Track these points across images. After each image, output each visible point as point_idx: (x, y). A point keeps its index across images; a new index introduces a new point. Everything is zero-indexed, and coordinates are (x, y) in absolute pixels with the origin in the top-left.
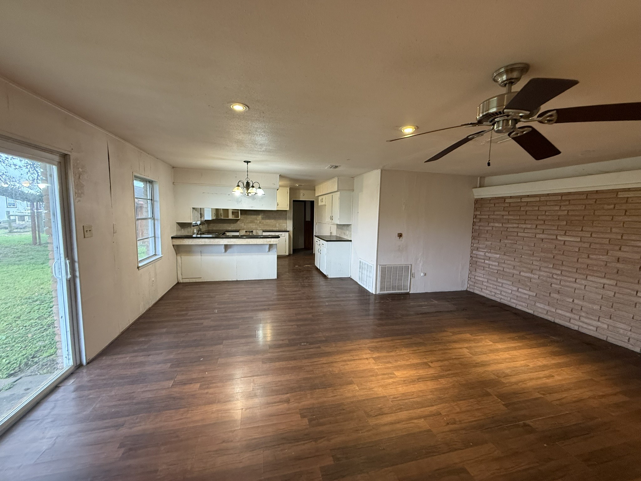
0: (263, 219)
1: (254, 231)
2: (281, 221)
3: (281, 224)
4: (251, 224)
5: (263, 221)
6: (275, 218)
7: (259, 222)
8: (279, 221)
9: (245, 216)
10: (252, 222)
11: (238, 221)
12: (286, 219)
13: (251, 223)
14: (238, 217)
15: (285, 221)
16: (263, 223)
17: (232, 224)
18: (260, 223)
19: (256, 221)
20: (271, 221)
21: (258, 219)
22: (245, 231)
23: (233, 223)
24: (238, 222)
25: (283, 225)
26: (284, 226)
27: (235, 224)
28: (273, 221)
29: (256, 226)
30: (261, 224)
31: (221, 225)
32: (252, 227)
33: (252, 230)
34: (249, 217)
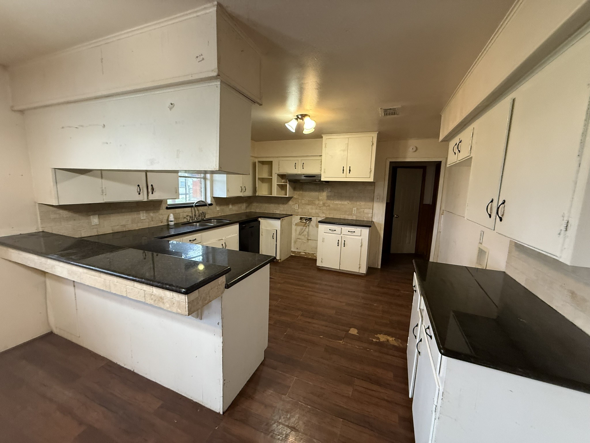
0: (329, 198)
1: (313, 219)
2: (363, 203)
3: (362, 210)
4: (309, 207)
5: (329, 201)
6: (350, 198)
7: (321, 203)
8: (358, 203)
9: (301, 192)
10: (311, 203)
11: (289, 201)
12: (372, 200)
13: (309, 205)
14: (286, 195)
15: (370, 204)
16: (329, 206)
17: (281, 205)
18: (324, 204)
19: (317, 202)
20: (343, 203)
21: (320, 198)
22: (299, 217)
23: (283, 204)
24: (290, 203)
25: (366, 211)
26: (368, 213)
27: (286, 206)
28: (346, 203)
29: (317, 211)
30: (324, 208)
31: (266, 205)
32: (310, 211)
33: (311, 217)
34: (306, 193)
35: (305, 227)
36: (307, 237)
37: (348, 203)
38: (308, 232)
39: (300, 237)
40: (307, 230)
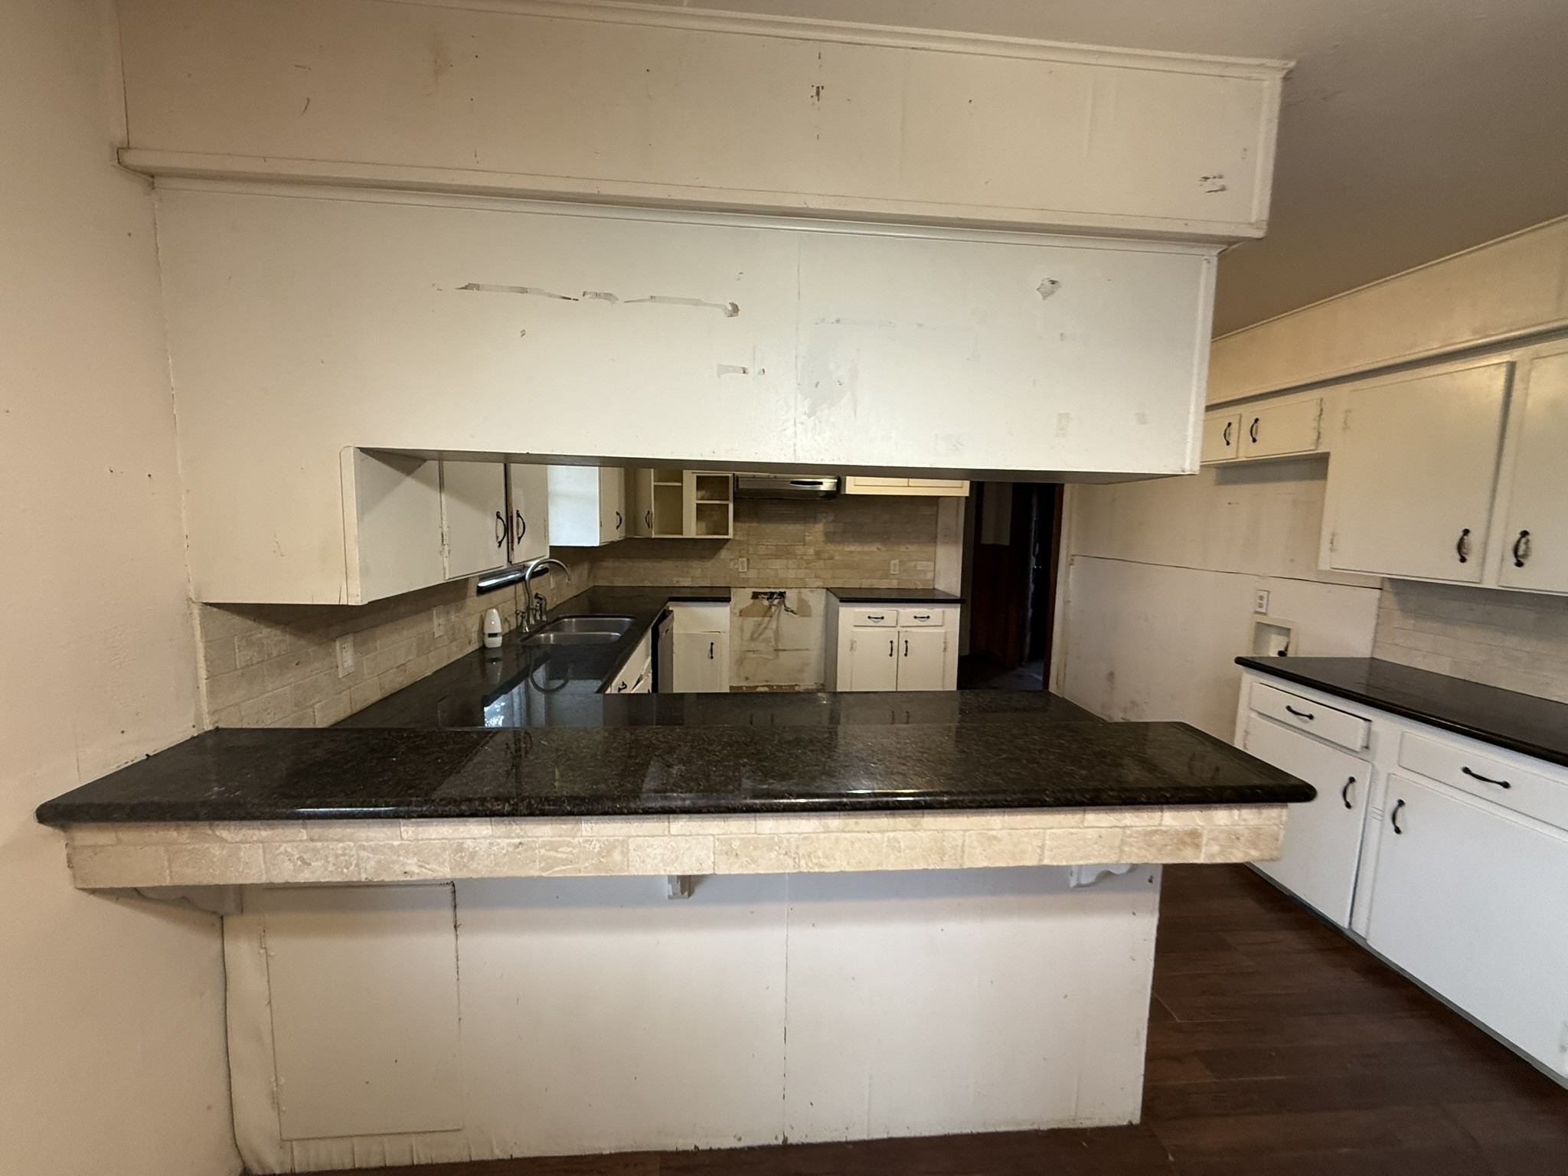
0: (830, 537)
1: (789, 594)
2: (913, 548)
3: (912, 564)
4: (778, 564)
5: (831, 547)
6: (883, 536)
7: (811, 551)
8: (903, 548)
9: (755, 524)
10: (783, 552)
11: (721, 548)
12: (933, 540)
13: (777, 557)
14: (727, 534)
15: (928, 549)
16: (832, 558)
17: (695, 563)
18: (818, 554)
19: (799, 550)
20: (866, 548)
21: (807, 538)
22: (749, 592)
23: (702, 558)
24: (724, 554)
25: (921, 565)
26: (924, 572)
27: (709, 564)
28: (873, 548)
29: (801, 573)
30: (821, 563)
31: (648, 564)
32: (782, 573)
33: (782, 590)
34: (769, 528)
35: (767, 619)
36: (773, 643)
37: (878, 549)
38: (777, 632)
39: (752, 646)
40: (774, 625)
